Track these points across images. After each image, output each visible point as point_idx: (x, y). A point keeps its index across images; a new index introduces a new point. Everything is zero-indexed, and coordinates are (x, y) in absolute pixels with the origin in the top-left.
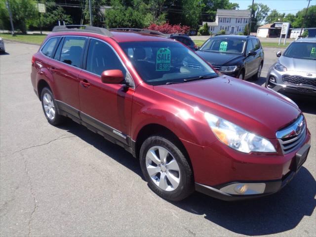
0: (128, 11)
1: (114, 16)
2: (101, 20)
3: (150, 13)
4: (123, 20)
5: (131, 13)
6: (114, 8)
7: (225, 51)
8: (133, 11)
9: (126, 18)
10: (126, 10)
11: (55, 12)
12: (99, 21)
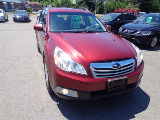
0: (117, 3)
1: (109, 6)
2: (103, 8)
3: (130, 3)
4: (114, 7)
5: (119, 4)
6: (110, 2)
7: (150, 23)
8: (120, 3)
9: (116, 7)
10: (116, 2)
11: (81, 4)
12: (102, 8)
